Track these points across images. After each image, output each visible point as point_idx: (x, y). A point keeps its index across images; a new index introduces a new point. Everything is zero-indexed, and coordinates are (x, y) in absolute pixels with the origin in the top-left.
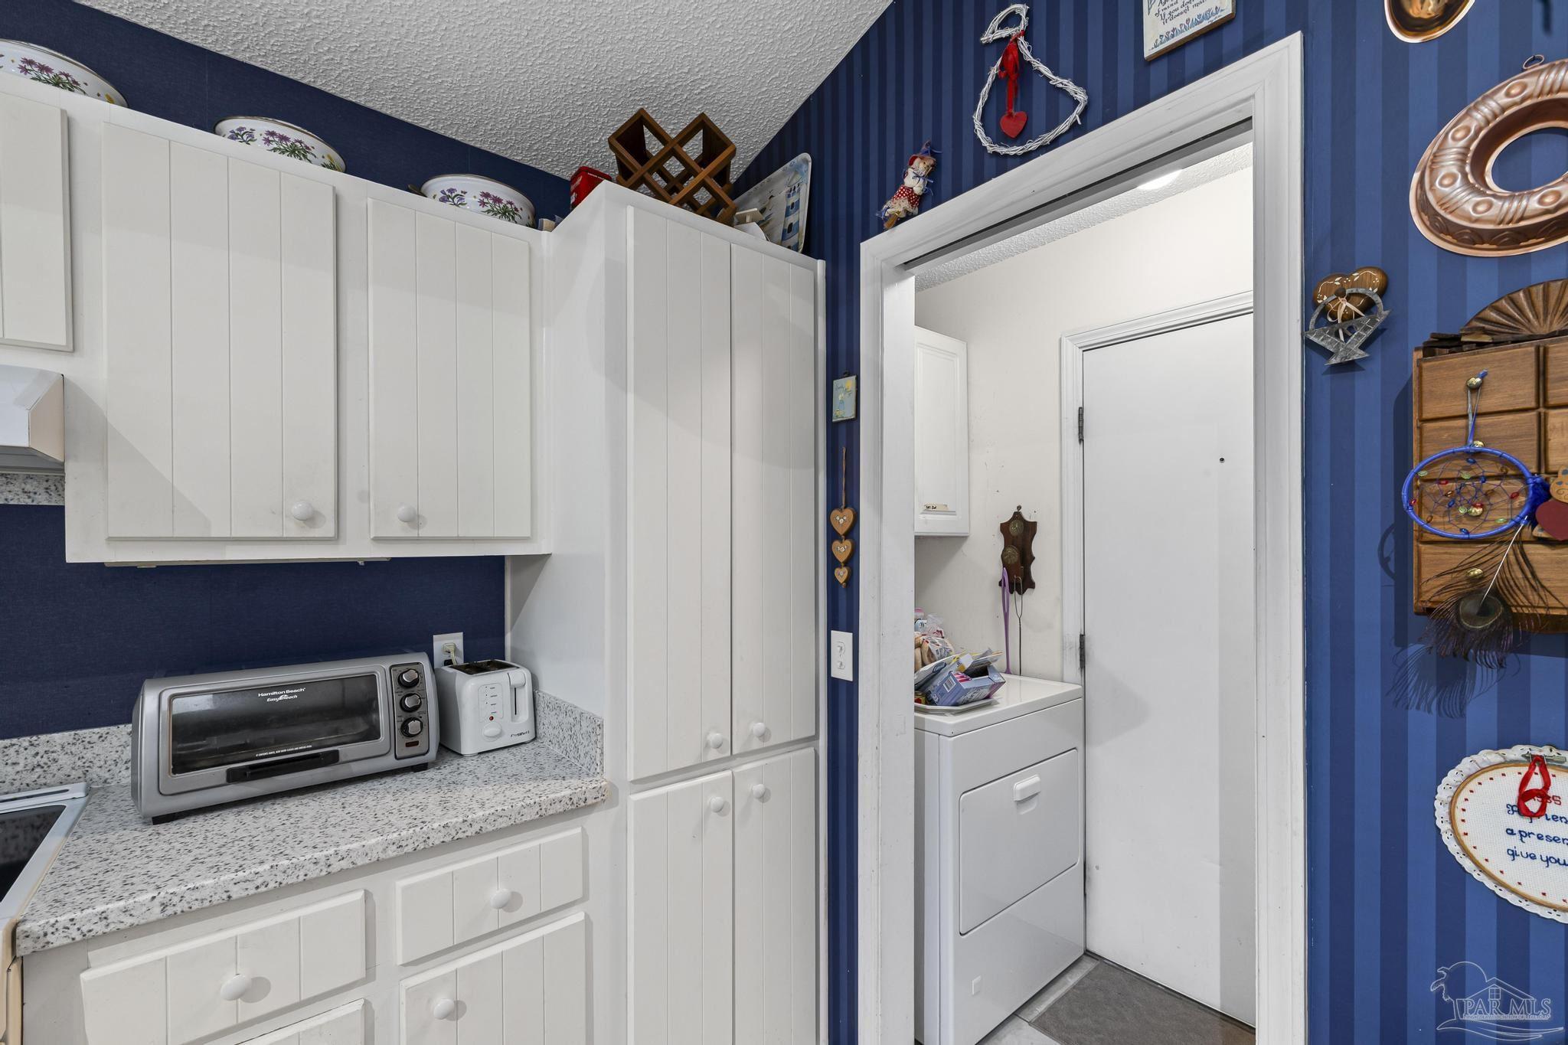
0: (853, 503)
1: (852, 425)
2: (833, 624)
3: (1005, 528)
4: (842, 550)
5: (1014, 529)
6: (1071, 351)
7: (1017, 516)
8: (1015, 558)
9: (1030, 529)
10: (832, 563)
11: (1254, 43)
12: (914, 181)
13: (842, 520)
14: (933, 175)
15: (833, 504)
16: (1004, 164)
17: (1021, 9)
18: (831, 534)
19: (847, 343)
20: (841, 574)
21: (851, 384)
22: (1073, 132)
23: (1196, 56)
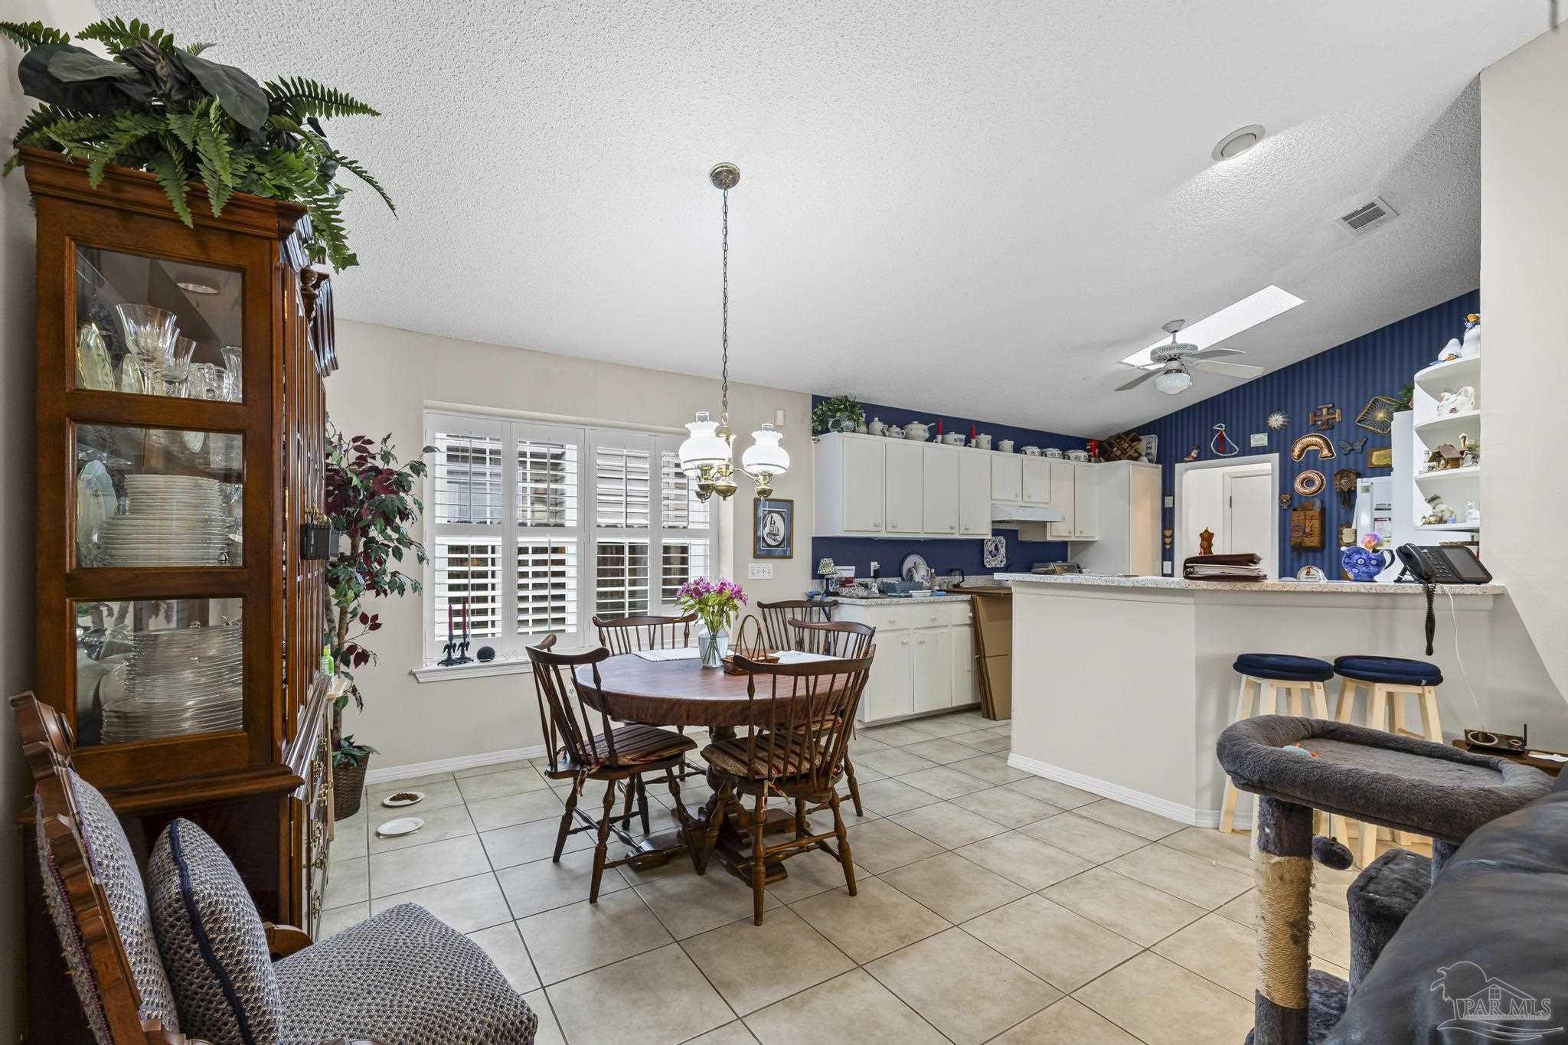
0: (1172, 528)
1: (1172, 510)
2: (1164, 559)
3: (1201, 535)
4: (1168, 540)
5: (1206, 535)
6: (1228, 479)
7: (1206, 531)
8: (1205, 544)
9: (1211, 535)
10: (1164, 544)
11: (1271, 452)
12: (1194, 454)
13: (1168, 533)
14: (1198, 454)
15: (1164, 528)
16: (1218, 457)
17: (1224, 426)
18: (1164, 536)
19: (1168, 487)
20: (1168, 547)
21: (1171, 498)
22: (1236, 456)
23: (1261, 451)
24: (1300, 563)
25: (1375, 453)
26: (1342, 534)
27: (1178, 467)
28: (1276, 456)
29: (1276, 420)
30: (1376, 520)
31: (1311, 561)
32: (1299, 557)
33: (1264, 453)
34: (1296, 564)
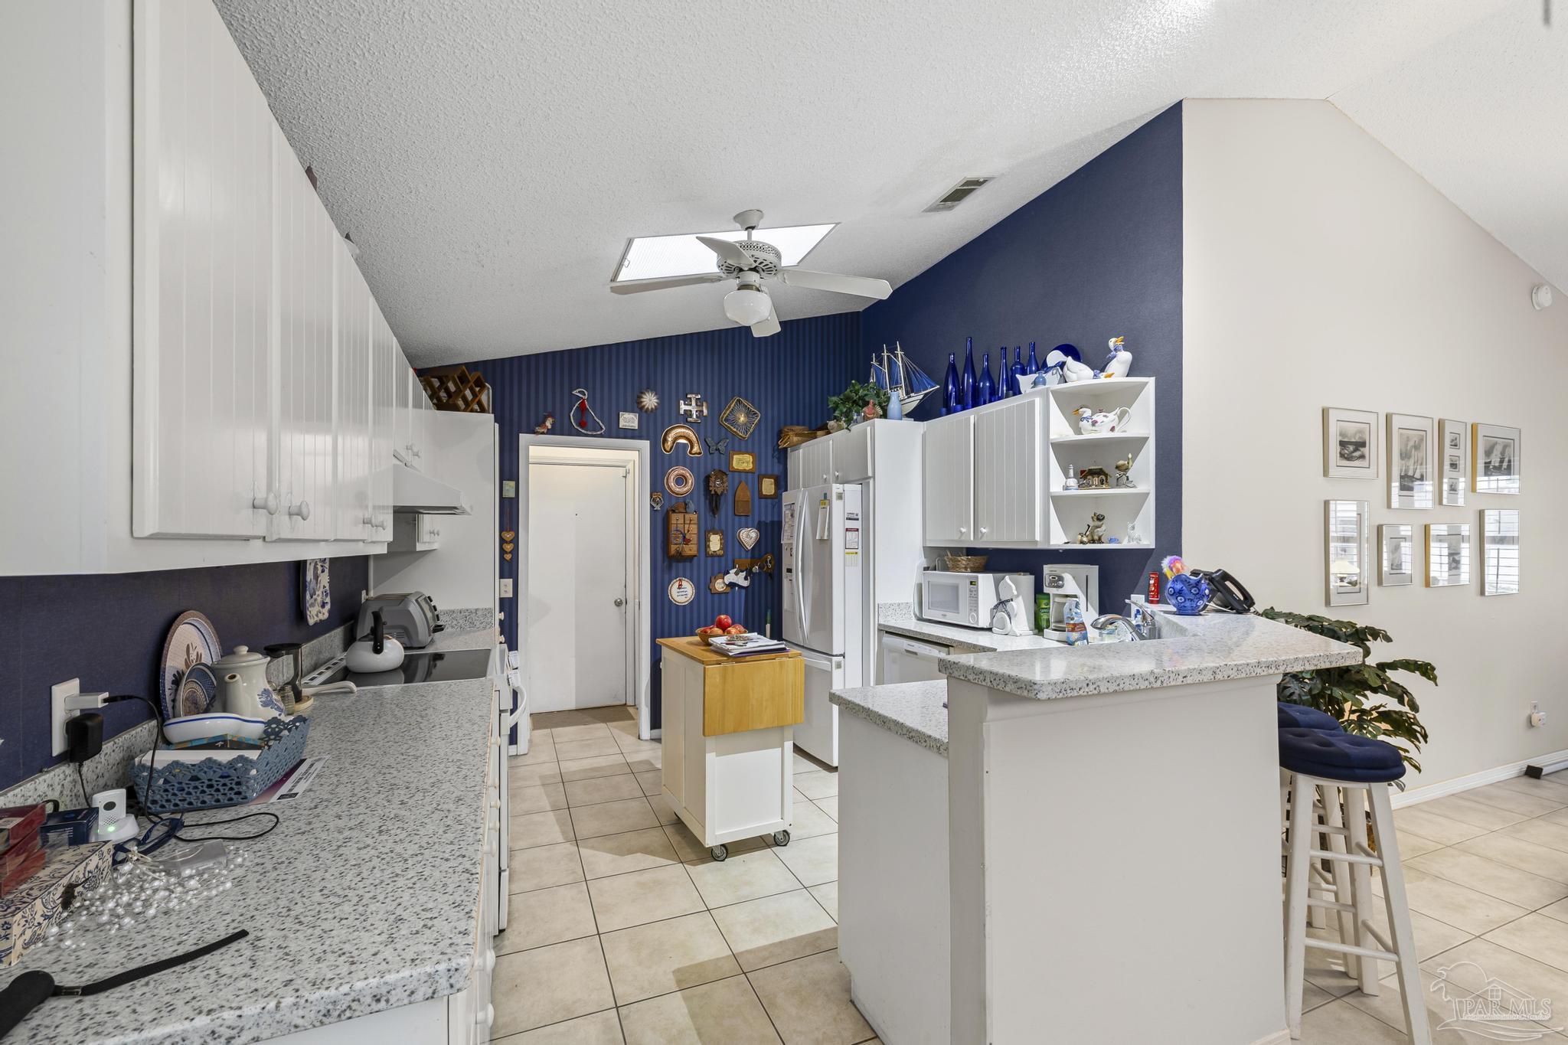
0: (515, 528)
1: (513, 501)
2: (501, 575)
4: (508, 547)
10: (502, 552)
11: (641, 438)
12: (549, 424)
13: (508, 536)
14: (553, 425)
15: (502, 529)
16: (579, 434)
17: (586, 392)
18: (502, 541)
19: (509, 467)
20: (508, 557)
21: (513, 484)
22: (601, 436)
23: (629, 434)
24: (670, 574)
25: (735, 457)
26: (709, 541)
27: (524, 438)
28: (646, 445)
29: (650, 400)
30: (847, 530)
31: (681, 572)
32: (670, 567)
33: (633, 438)
34: (666, 576)
